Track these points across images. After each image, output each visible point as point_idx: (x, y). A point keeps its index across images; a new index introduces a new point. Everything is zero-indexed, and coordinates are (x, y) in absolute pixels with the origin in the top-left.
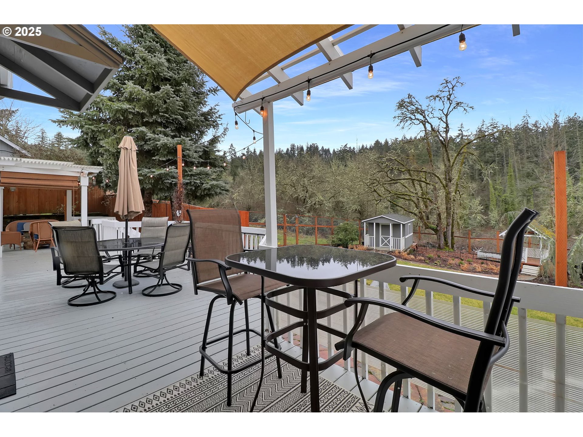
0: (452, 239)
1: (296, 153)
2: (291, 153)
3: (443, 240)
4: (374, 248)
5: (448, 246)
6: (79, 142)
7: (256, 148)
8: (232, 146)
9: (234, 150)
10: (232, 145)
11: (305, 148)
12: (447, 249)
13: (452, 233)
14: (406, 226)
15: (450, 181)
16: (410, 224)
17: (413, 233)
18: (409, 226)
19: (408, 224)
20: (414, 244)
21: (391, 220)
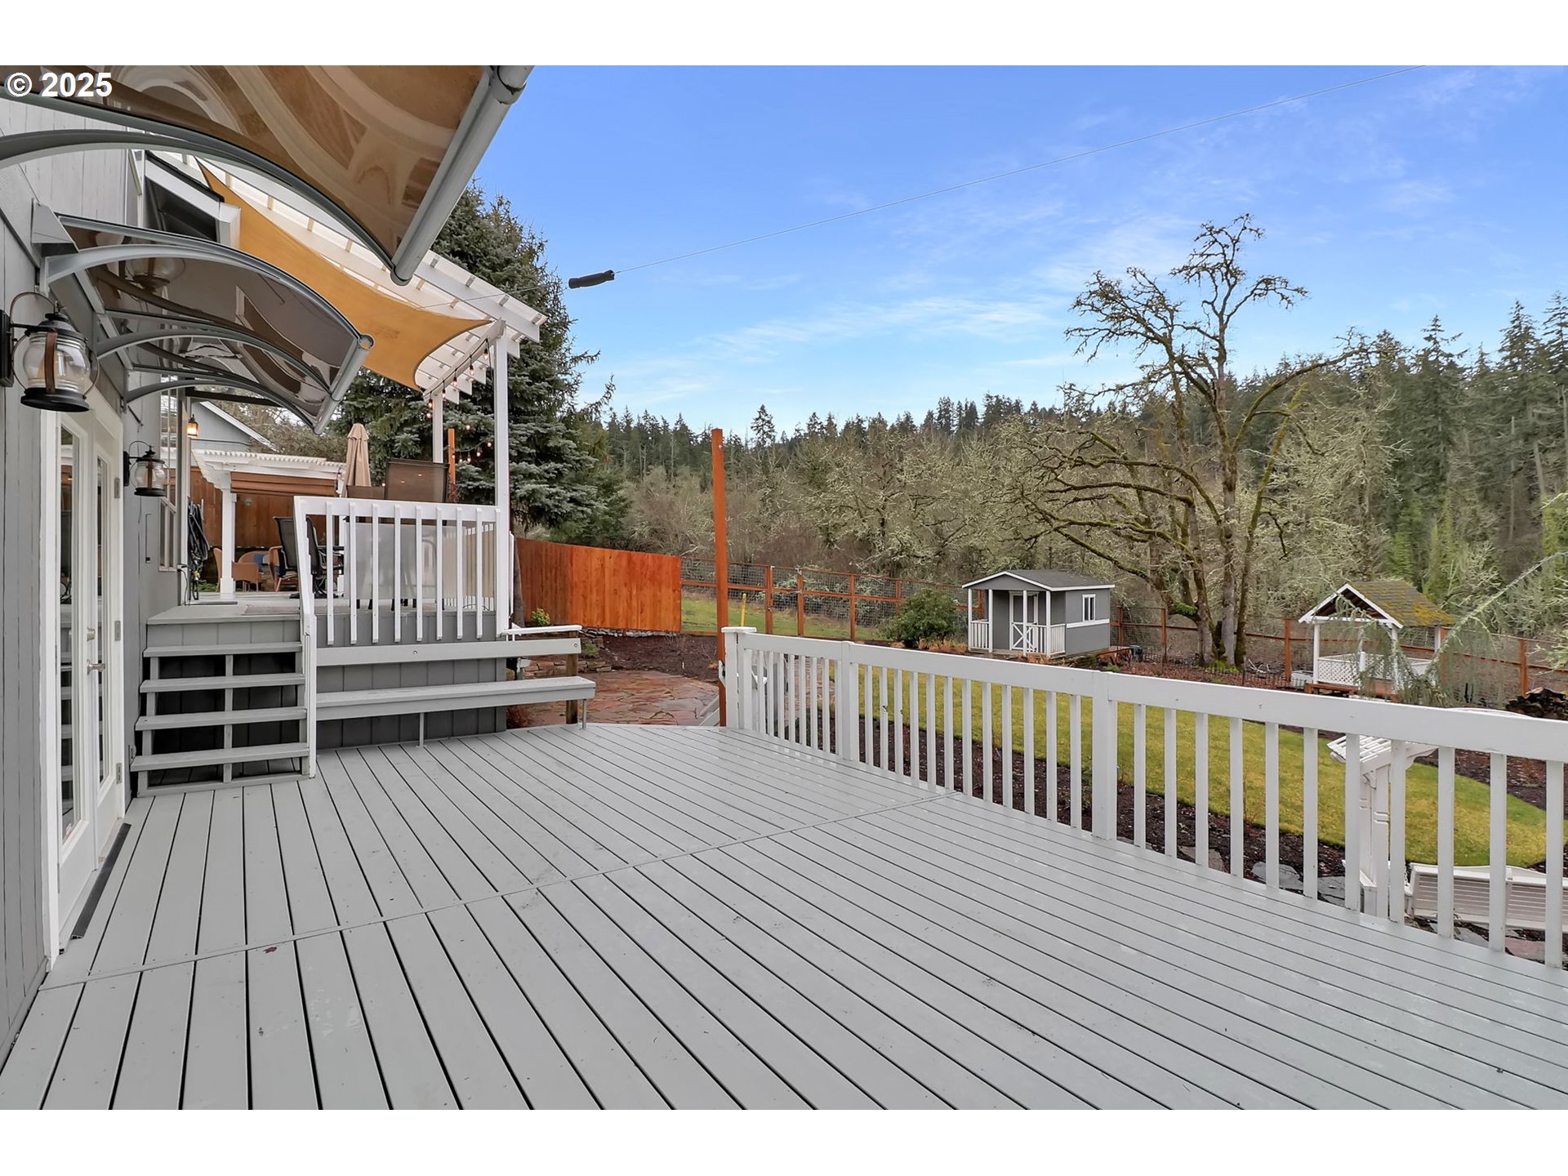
0: (1240, 640)
1: (955, 423)
2: (941, 423)
3: (1211, 641)
4: (990, 651)
5: (1225, 659)
6: (342, 425)
7: (832, 414)
8: (765, 411)
9: (769, 422)
10: (763, 408)
11: (981, 410)
12: (1221, 666)
13: (1241, 625)
14: (1068, 597)
15: (1230, 487)
16: (1094, 596)
17: (1108, 621)
18: (1086, 599)
19: (1084, 596)
20: (1114, 648)
21: (1023, 581)
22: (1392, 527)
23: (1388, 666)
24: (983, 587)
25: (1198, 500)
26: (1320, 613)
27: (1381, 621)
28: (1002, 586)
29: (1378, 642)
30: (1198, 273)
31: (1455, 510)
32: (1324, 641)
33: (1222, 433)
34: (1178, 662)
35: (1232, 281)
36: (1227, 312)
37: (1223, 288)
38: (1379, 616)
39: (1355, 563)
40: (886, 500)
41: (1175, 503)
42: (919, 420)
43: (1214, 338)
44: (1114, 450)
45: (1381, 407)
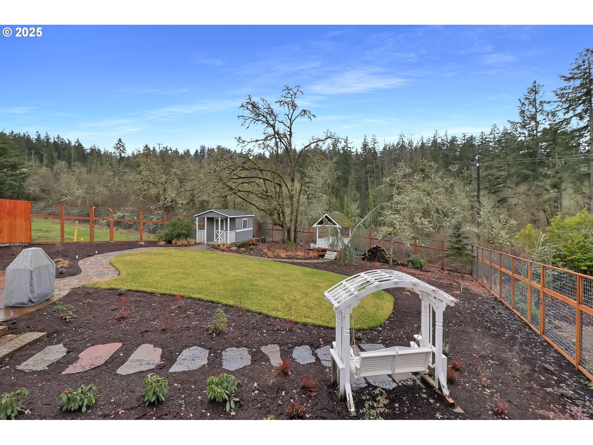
0: (295, 233)
3: (287, 234)
4: (206, 243)
5: (291, 240)
8: (121, 141)
12: (290, 242)
13: (296, 228)
14: (236, 220)
15: (293, 181)
16: (247, 219)
17: (252, 228)
18: (244, 221)
19: (243, 219)
20: (254, 239)
21: (220, 214)
22: (336, 197)
23: (338, 241)
24: (203, 216)
25: (283, 185)
26: (319, 224)
27: (336, 226)
28: (210, 216)
29: (335, 233)
30: (284, 104)
31: (351, 193)
32: (320, 233)
33: (291, 161)
34: (277, 242)
35: (294, 108)
36: (292, 119)
37: (291, 111)
38: (335, 224)
39: (327, 207)
40: (166, 179)
41: (276, 185)
42: (192, 153)
43: (288, 127)
44: (255, 164)
45: (334, 160)
